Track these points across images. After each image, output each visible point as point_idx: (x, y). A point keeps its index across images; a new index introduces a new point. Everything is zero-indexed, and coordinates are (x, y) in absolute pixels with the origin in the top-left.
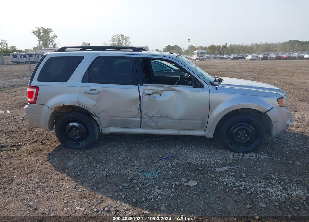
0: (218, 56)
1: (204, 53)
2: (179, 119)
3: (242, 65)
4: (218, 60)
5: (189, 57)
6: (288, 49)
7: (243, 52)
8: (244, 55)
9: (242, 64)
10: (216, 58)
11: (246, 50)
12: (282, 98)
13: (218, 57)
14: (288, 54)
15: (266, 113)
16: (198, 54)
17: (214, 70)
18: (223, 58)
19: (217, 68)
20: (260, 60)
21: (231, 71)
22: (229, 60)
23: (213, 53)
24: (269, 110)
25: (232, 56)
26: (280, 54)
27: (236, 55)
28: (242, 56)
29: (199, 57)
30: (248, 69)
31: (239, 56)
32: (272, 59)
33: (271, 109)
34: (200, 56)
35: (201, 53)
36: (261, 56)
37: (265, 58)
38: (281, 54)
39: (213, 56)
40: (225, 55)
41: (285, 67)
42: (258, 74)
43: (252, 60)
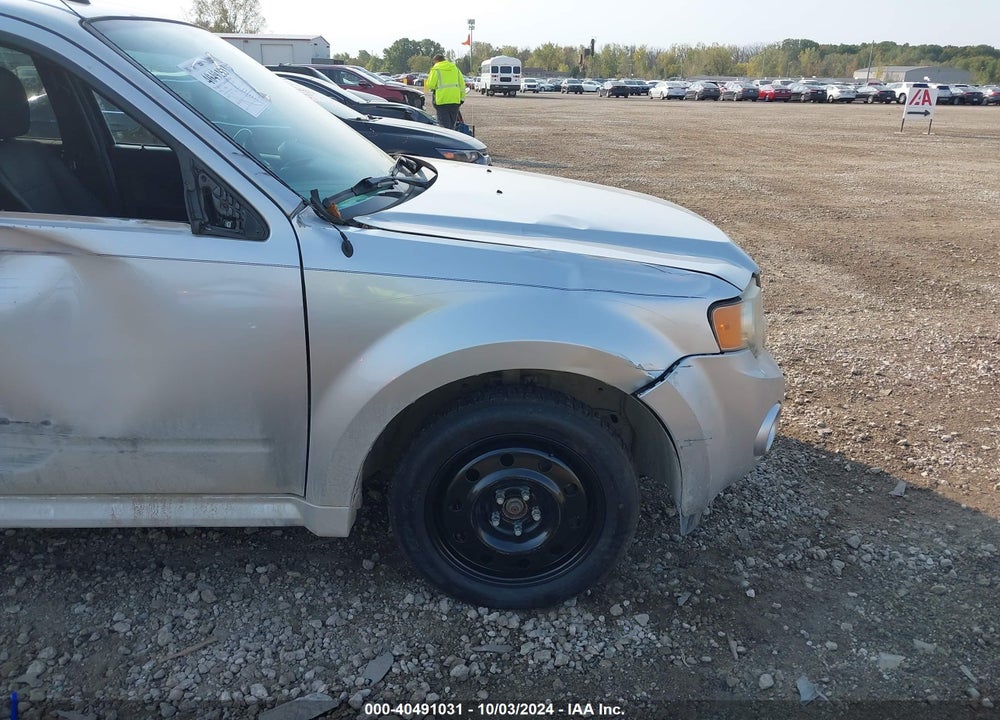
0: (565, 82)
1: (517, 70)
2: (123, 440)
3: (634, 113)
4: (565, 94)
5: (471, 81)
6: (779, 69)
7: (646, 72)
8: (647, 82)
9: (637, 110)
10: (557, 89)
11: (654, 67)
12: (736, 300)
13: (562, 85)
14: (777, 82)
15: (640, 397)
16: (495, 70)
17: (536, 128)
18: (579, 90)
19: (549, 124)
20: (693, 99)
21: (593, 135)
22: (597, 95)
23: (552, 72)
24: (661, 378)
25: (608, 85)
26: (756, 84)
27: (622, 82)
28: (639, 83)
29: (498, 83)
30: (652, 128)
31: (630, 83)
32: (730, 97)
33: (670, 370)
34: (502, 79)
35: (506, 70)
36: (698, 87)
37: (710, 95)
38: (758, 82)
39: (547, 83)
40: (589, 80)
41: (769, 126)
42: (681, 149)
43: (669, 97)
